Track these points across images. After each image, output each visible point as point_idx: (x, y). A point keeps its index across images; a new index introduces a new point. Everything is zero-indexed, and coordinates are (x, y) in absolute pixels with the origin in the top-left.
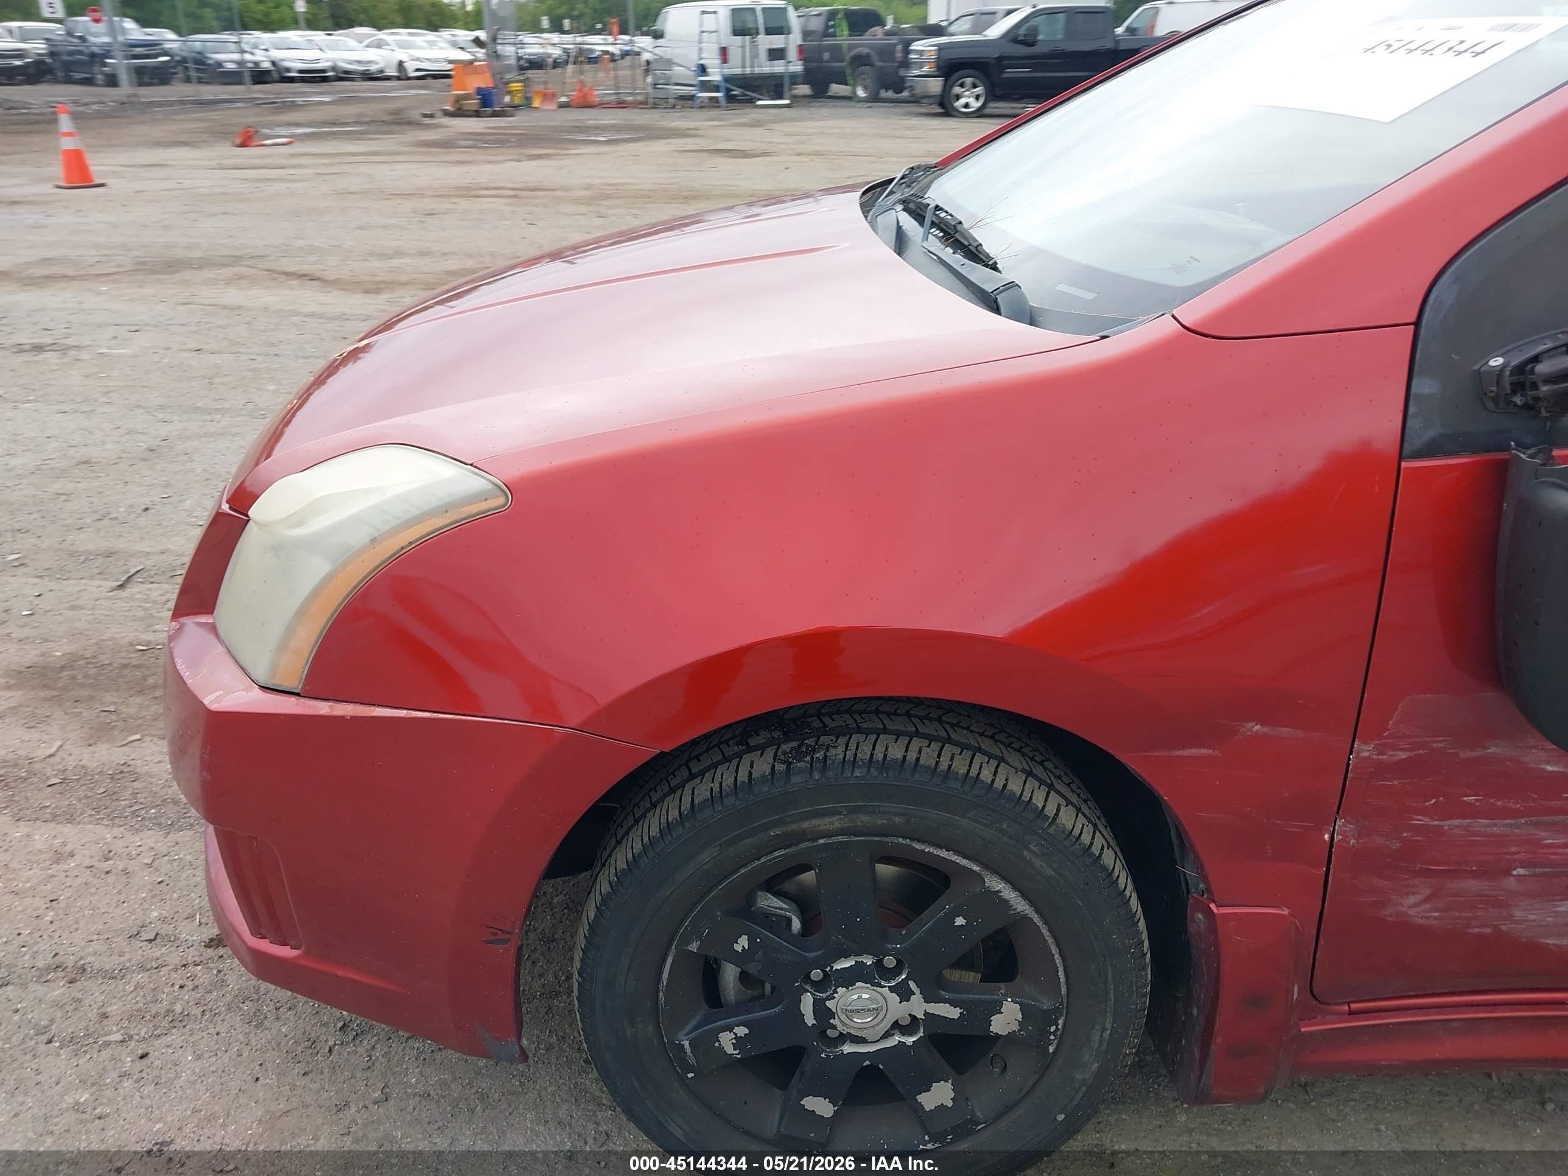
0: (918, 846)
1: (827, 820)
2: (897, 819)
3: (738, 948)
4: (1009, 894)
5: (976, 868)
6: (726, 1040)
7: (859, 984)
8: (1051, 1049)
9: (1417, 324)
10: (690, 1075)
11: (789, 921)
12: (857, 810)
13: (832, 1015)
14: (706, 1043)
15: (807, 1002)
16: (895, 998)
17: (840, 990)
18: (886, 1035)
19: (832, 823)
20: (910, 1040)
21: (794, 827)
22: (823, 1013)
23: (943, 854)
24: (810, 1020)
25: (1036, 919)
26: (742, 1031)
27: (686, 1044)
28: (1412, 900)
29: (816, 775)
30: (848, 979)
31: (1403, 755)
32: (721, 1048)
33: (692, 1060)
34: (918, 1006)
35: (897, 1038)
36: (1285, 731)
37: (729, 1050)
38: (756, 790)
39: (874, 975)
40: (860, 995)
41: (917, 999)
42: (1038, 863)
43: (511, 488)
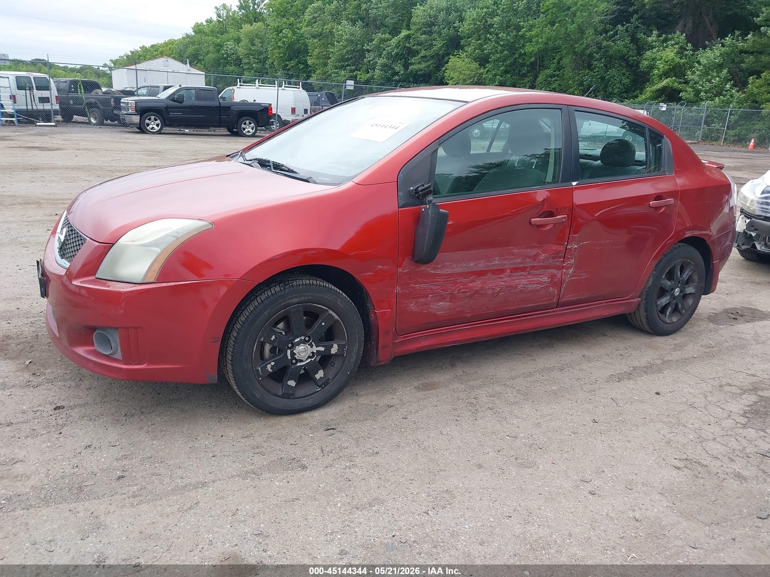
0: (314, 304)
1: (295, 299)
2: (310, 297)
3: (272, 339)
4: (334, 314)
5: (327, 309)
6: (269, 367)
7: (301, 344)
8: (345, 355)
9: (397, 182)
10: (260, 379)
11: (282, 333)
12: (301, 296)
13: (295, 354)
14: (264, 368)
15: (289, 352)
16: (309, 347)
17: (297, 347)
18: (307, 359)
19: (295, 300)
20: (313, 359)
21: (287, 302)
22: (293, 354)
23: (320, 306)
24: (289, 358)
25: (340, 320)
26: (273, 363)
27: (260, 369)
28: (412, 305)
29: (291, 289)
30: (298, 344)
31: (407, 271)
32: (268, 370)
33: (261, 374)
34: (315, 349)
35: (309, 360)
36: (385, 267)
37: (270, 370)
38: (278, 294)
39: (304, 342)
40: (301, 347)
41: (314, 346)
42: (340, 304)
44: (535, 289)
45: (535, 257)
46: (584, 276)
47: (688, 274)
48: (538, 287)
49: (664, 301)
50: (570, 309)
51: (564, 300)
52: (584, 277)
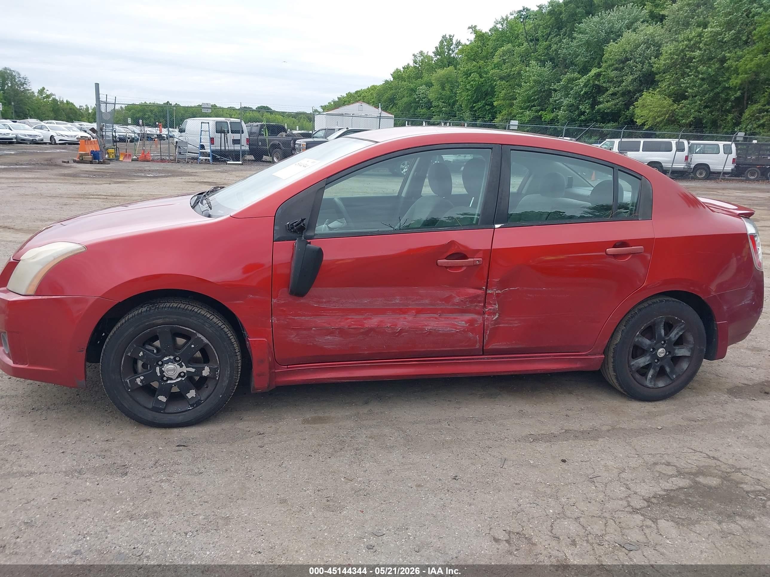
0: (181, 327)
1: (159, 320)
2: (175, 320)
3: (140, 355)
4: (203, 338)
5: (195, 332)
6: (138, 381)
7: (170, 363)
8: (217, 379)
9: (275, 216)
10: (129, 390)
11: (153, 350)
12: (166, 318)
13: (164, 372)
14: (133, 381)
15: (158, 369)
16: (179, 367)
17: (165, 365)
18: (177, 378)
19: (160, 321)
20: (183, 379)
21: (151, 322)
22: (162, 372)
23: (187, 329)
24: (159, 374)
25: (210, 344)
26: (142, 378)
27: (128, 381)
28: (292, 336)
29: (156, 310)
30: (167, 362)
31: (283, 302)
32: (137, 383)
33: (130, 386)
34: (185, 369)
35: (180, 379)
36: (257, 297)
37: (139, 383)
38: (142, 314)
39: (174, 361)
40: (171, 366)
41: (184, 367)
42: (208, 329)
43: (87, 247)
44: (449, 332)
45: (447, 300)
46: (516, 323)
47: (677, 333)
48: (452, 330)
49: (642, 361)
50: (503, 358)
51: (490, 347)
52: (516, 325)
